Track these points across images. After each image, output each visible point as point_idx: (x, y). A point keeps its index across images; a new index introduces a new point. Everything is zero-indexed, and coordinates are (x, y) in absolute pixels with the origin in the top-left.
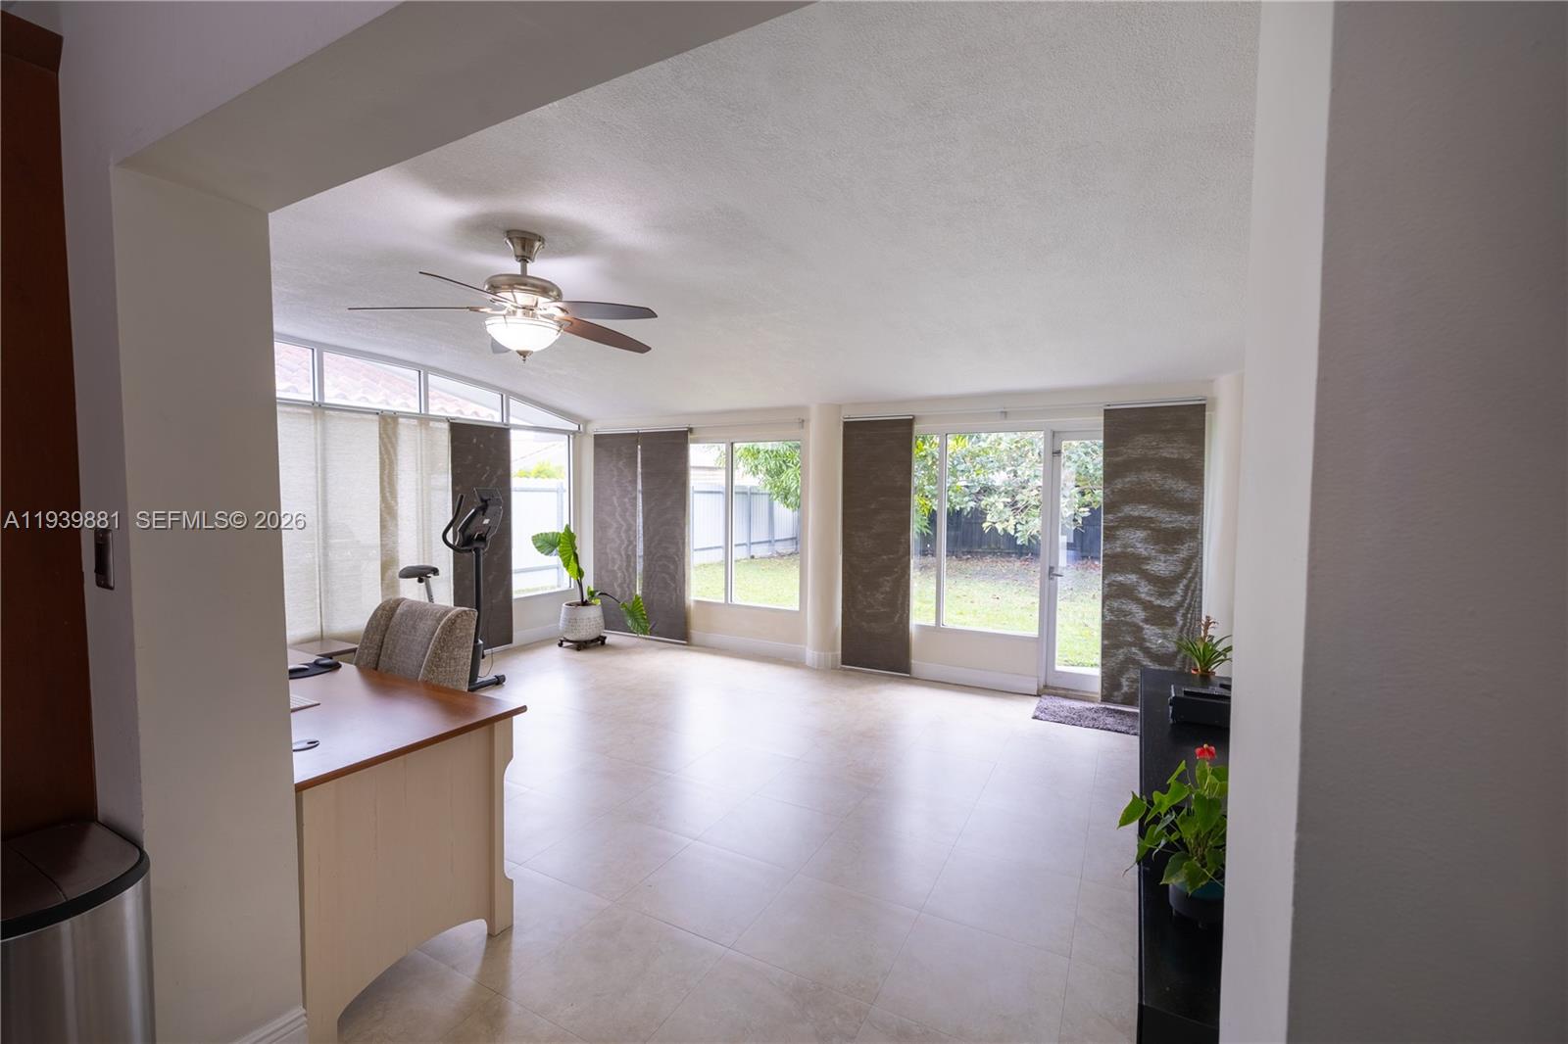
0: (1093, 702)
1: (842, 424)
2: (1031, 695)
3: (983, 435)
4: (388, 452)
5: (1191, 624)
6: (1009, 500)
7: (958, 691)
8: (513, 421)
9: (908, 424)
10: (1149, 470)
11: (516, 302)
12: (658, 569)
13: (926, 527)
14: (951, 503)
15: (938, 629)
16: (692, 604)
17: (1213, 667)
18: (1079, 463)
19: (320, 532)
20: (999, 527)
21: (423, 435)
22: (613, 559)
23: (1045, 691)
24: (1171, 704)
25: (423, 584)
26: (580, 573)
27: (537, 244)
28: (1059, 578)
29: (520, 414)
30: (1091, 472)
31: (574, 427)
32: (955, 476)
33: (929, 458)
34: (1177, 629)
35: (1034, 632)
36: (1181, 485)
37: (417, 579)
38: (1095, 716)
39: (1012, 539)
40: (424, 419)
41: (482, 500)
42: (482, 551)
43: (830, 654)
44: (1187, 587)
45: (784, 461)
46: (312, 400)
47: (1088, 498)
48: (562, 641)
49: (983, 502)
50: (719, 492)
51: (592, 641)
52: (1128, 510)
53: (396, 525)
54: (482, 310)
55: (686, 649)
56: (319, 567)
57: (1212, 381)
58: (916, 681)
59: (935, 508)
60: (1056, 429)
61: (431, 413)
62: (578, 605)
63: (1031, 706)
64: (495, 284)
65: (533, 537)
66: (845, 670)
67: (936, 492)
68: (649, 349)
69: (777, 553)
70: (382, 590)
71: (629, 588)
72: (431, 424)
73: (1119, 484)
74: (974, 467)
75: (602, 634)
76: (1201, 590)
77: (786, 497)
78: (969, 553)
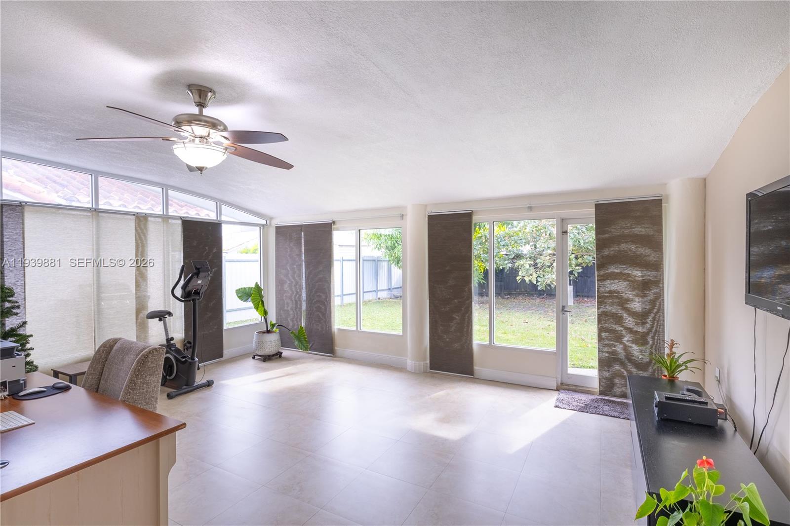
0: (593, 394)
1: (427, 216)
2: (552, 390)
3: (515, 223)
4: (140, 238)
5: (657, 343)
6: (532, 263)
7: (504, 387)
8: (224, 218)
9: (469, 216)
10: (626, 243)
11: (193, 133)
12: (315, 309)
13: (482, 279)
14: (497, 264)
15: (490, 347)
16: (336, 331)
17: (676, 374)
18: (575, 239)
19: (95, 290)
20: (527, 279)
21: (165, 228)
22: (288, 303)
23: (562, 387)
24: (656, 406)
25: (162, 322)
26: (266, 313)
27: (210, 94)
28: (568, 313)
29: (228, 214)
30: (582, 244)
31: (264, 222)
32: (499, 248)
33: (483, 238)
34: (649, 347)
35: (553, 348)
36: (648, 251)
37: (158, 319)
38: (596, 405)
39: (534, 287)
40: (166, 218)
41: (196, 268)
42: (197, 301)
43: (422, 363)
44: (654, 318)
45: (396, 241)
46: (91, 207)
47: (580, 260)
48: (254, 356)
49: (516, 264)
50: (352, 260)
51: (273, 355)
52: (612, 269)
53: (147, 284)
54: (171, 139)
55: (333, 360)
56: (94, 312)
57: (666, 184)
58: (477, 380)
59: (487, 268)
60: (564, 217)
61: (170, 214)
62: (264, 332)
63: (553, 398)
64: (178, 121)
65: (237, 290)
66: (433, 373)
67: (487, 258)
68: (293, 166)
69: (394, 296)
70: (136, 326)
71: (297, 322)
72: (170, 221)
73: (606, 252)
74: (511, 243)
75: (280, 351)
76: (664, 321)
77: (398, 263)
78: (509, 294)
